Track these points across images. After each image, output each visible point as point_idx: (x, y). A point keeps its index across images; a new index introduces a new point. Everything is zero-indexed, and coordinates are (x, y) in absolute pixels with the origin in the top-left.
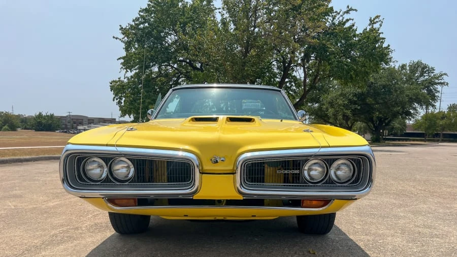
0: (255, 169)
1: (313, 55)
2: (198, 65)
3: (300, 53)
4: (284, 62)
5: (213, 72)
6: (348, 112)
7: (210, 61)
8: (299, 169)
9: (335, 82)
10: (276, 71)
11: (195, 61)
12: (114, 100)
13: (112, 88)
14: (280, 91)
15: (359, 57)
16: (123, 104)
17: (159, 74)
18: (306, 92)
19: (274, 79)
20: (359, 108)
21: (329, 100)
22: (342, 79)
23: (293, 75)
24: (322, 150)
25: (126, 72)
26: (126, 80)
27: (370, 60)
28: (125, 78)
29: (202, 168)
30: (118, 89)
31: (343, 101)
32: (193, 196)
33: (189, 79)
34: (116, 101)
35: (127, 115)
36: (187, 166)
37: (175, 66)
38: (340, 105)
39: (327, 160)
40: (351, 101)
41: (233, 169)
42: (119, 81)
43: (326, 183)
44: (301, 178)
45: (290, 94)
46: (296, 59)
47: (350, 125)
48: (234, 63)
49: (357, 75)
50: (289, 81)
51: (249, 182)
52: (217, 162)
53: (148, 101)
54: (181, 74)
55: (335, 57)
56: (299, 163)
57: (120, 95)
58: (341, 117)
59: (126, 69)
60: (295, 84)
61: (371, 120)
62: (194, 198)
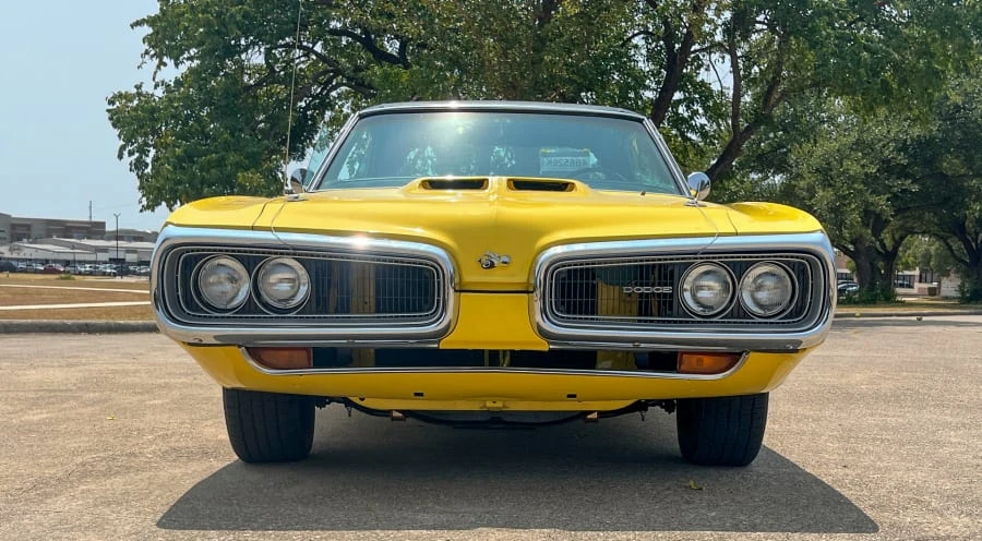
0: (575, 284)
1: (761, 18)
2: (392, 47)
3: (718, 12)
4: (669, 37)
5: (441, 69)
6: (882, 203)
7: (433, 33)
8: (672, 284)
9: (839, 103)
10: (643, 65)
11: (381, 32)
12: (120, 156)
13: (117, 119)
14: (641, 121)
15: (906, 25)
16: (148, 170)
17: (269, 75)
18: (738, 136)
19: (637, 93)
20: (915, 188)
21: (815, 161)
22: (854, 94)
23: (699, 79)
24: (720, 240)
25: (159, 67)
26: (159, 93)
27: (943, 34)
28: (156, 86)
29: (460, 279)
30: (137, 119)
31: (863, 166)
32: (438, 343)
33: (362, 89)
34: (127, 159)
35: (164, 203)
36: (426, 278)
37: (318, 48)
38: (853, 179)
39: (733, 265)
40: (887, 167)
41: (528, 282)
42: (139, 94)
43: (731, 315)
44: (675, 305)
45: (690, 139)
46: (707, 28)
47: (890, 248)
48: (507, 41)
49: (903, 82)
50: (685, 99)
51: (562, 312)
52: (492, 265)
53: (232, 158)
54: (337, 73)
55: (830, 24)
56: (672, 272)
57: (140, 140)
58: (856, 217)
59: (159, 56)
60: (707, 109)
61: (959, 229)
62: (441, 347)
